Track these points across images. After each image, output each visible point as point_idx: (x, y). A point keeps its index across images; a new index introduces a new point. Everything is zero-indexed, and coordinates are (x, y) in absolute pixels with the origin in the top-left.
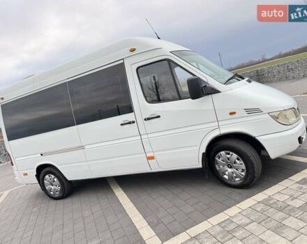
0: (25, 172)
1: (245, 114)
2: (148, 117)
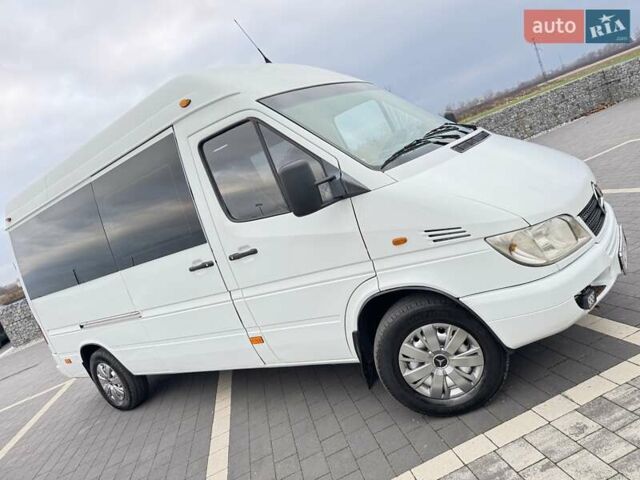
0: (68, 357)
1: (429, 242)
2: (235, 252)
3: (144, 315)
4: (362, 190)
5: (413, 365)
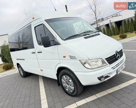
0: (15, 64)
1: (69, 58)
2: (39, 51)
3: (25, 60)
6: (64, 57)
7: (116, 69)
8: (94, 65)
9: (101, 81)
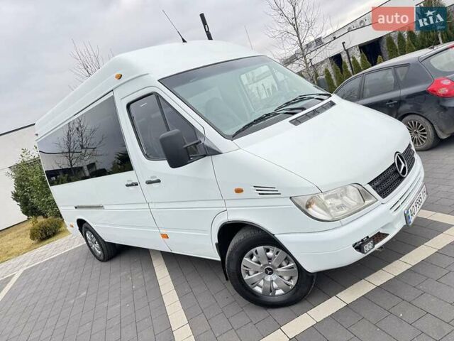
0: (71, 223)
1: (256, 194)
2: (149, 179)
3: (105, 207)
4: (217, 153)
5: (251, 273)
6: (239, 191)
7: (403, 208)
8: (338, 208)
9: (363, 253)
